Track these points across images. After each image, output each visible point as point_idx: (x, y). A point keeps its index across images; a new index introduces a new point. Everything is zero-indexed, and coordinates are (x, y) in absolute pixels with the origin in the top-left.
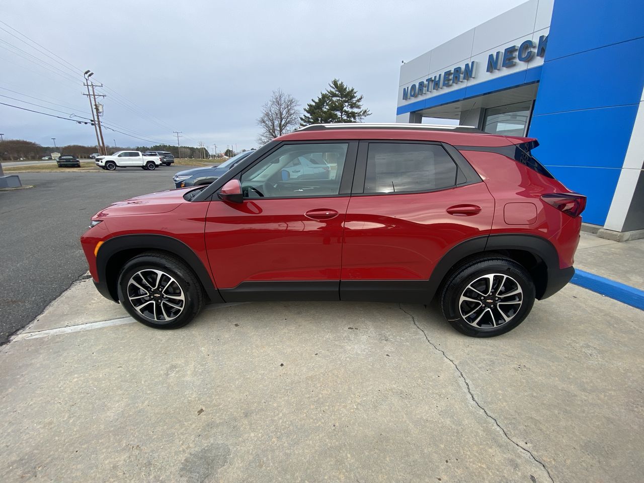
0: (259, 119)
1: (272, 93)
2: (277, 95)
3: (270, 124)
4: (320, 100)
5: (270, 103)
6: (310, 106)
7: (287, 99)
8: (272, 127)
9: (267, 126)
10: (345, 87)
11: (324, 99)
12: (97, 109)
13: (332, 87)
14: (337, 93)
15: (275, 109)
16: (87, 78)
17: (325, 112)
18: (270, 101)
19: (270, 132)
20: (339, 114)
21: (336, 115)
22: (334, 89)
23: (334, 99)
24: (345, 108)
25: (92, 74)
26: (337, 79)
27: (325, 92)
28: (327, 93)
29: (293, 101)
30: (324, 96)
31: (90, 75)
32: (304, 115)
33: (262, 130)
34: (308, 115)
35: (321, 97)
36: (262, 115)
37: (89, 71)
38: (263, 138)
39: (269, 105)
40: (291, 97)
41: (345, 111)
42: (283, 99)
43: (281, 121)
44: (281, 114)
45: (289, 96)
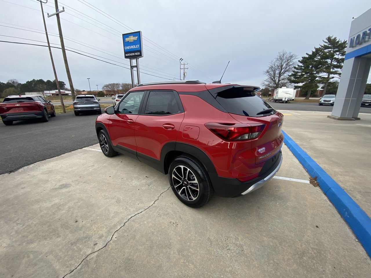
0: (265, 71)
1: (278, 53)
2: (281, 54)
3: (272, 73)
4: (313, 52)
5: (275, 60)
6: (304, 58)
7: (288, 56)
8: (273, 75)
9: (270, 75)
10: (337, 40)
11: (317, 51)
12: (184, 75)
13: (325, 42)
14: (330, 46)
15: (278, 63)
16: (180, 61)
17: (316, 61)
18: (275, 59)
19: (271, 78)
20: (329, 61)
21: (327, 62)
22: (327, 43)
23: (326, 51)
24: (336, 56)
25: (183, 59)
26: (331, 36)
27: (318, 47)
28: (321, 47)
29: (293, 56)
30: (317, 50)
31: (182, 60)
32: (298, 65)
33: (266, 77)
34: (301, 64)
35: (314, 50)
36: (268, 68)
37: (181, 58)
38: (266, 82)
39: (274, 61)
40: (292, 54)
41: (335, 59)
42: (285, 56)
43: (281, 70)
44: (282, 66)
45: (290, 53)
